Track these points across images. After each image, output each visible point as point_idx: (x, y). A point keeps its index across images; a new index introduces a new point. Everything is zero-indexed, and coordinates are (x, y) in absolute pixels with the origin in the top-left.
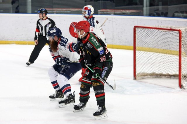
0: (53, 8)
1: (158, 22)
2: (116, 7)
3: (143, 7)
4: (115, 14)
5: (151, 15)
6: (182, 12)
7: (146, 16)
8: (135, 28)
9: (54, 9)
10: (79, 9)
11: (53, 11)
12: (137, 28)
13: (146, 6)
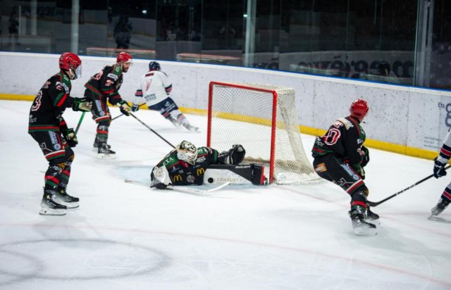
0: (107, 47)
1: (263, 77)
2: (203, 51)
3: (244, 52)
4: (201, 62)
5: (255, 66)
6: (302, 63)
7: (249, 67)
8: (211, 84)
9: (109, 49)
10: (149, 51)
11: (107, 52)
12: (214, 86)
13: (250, 52)
